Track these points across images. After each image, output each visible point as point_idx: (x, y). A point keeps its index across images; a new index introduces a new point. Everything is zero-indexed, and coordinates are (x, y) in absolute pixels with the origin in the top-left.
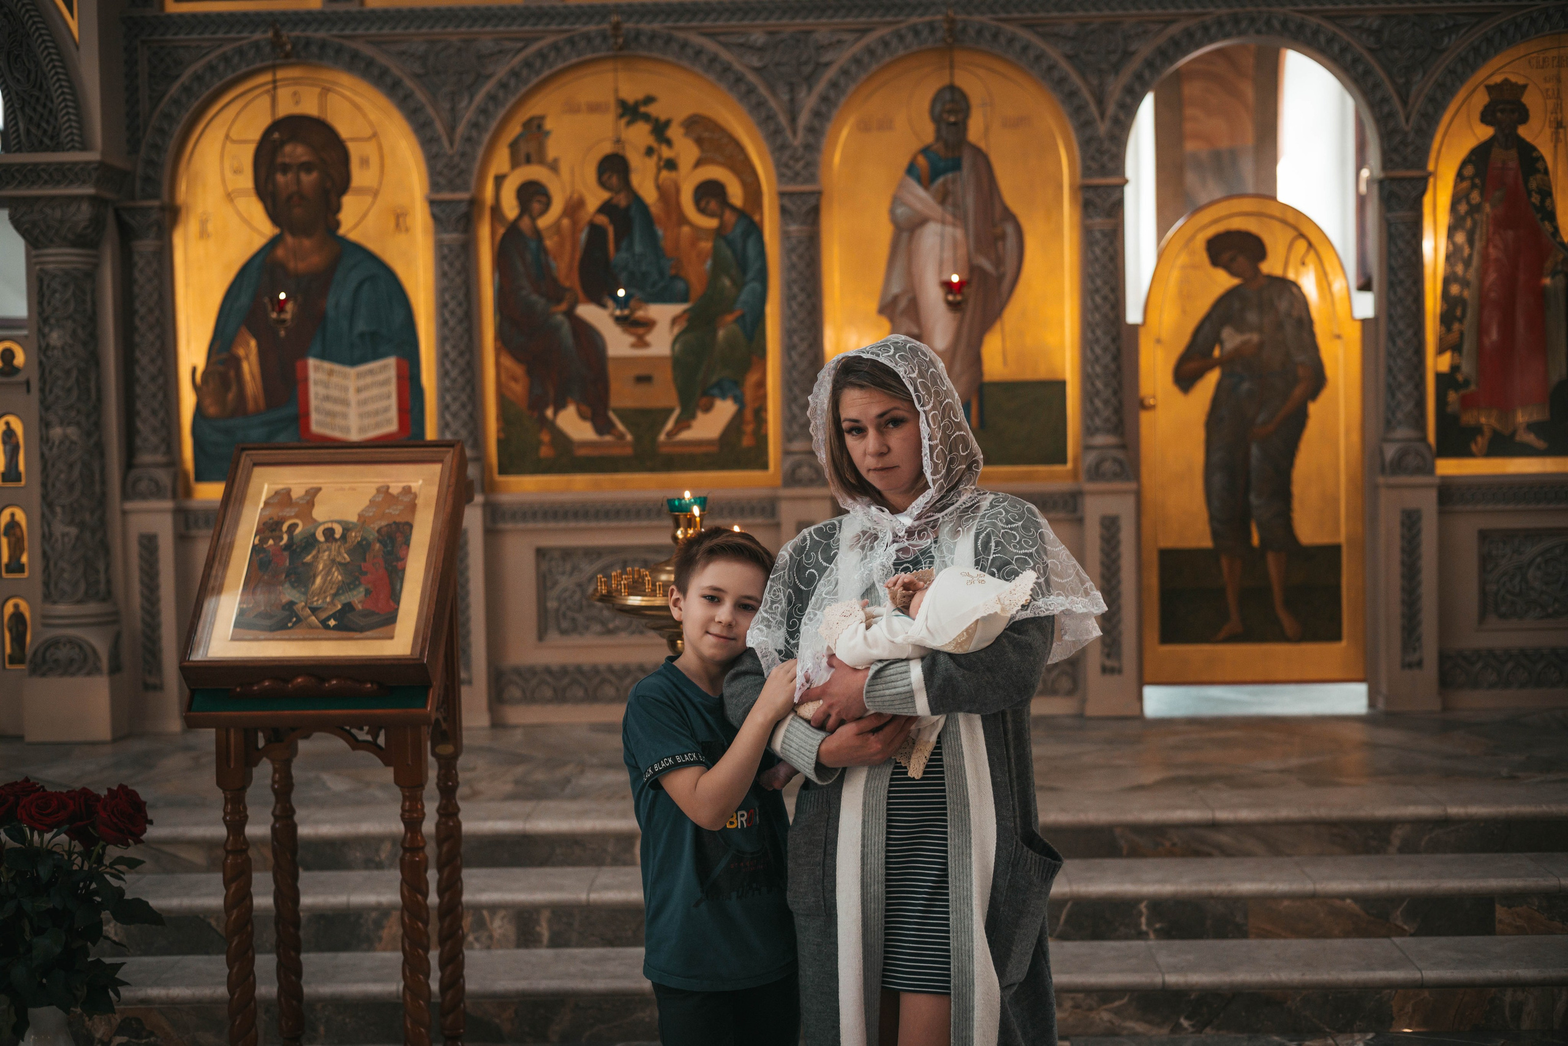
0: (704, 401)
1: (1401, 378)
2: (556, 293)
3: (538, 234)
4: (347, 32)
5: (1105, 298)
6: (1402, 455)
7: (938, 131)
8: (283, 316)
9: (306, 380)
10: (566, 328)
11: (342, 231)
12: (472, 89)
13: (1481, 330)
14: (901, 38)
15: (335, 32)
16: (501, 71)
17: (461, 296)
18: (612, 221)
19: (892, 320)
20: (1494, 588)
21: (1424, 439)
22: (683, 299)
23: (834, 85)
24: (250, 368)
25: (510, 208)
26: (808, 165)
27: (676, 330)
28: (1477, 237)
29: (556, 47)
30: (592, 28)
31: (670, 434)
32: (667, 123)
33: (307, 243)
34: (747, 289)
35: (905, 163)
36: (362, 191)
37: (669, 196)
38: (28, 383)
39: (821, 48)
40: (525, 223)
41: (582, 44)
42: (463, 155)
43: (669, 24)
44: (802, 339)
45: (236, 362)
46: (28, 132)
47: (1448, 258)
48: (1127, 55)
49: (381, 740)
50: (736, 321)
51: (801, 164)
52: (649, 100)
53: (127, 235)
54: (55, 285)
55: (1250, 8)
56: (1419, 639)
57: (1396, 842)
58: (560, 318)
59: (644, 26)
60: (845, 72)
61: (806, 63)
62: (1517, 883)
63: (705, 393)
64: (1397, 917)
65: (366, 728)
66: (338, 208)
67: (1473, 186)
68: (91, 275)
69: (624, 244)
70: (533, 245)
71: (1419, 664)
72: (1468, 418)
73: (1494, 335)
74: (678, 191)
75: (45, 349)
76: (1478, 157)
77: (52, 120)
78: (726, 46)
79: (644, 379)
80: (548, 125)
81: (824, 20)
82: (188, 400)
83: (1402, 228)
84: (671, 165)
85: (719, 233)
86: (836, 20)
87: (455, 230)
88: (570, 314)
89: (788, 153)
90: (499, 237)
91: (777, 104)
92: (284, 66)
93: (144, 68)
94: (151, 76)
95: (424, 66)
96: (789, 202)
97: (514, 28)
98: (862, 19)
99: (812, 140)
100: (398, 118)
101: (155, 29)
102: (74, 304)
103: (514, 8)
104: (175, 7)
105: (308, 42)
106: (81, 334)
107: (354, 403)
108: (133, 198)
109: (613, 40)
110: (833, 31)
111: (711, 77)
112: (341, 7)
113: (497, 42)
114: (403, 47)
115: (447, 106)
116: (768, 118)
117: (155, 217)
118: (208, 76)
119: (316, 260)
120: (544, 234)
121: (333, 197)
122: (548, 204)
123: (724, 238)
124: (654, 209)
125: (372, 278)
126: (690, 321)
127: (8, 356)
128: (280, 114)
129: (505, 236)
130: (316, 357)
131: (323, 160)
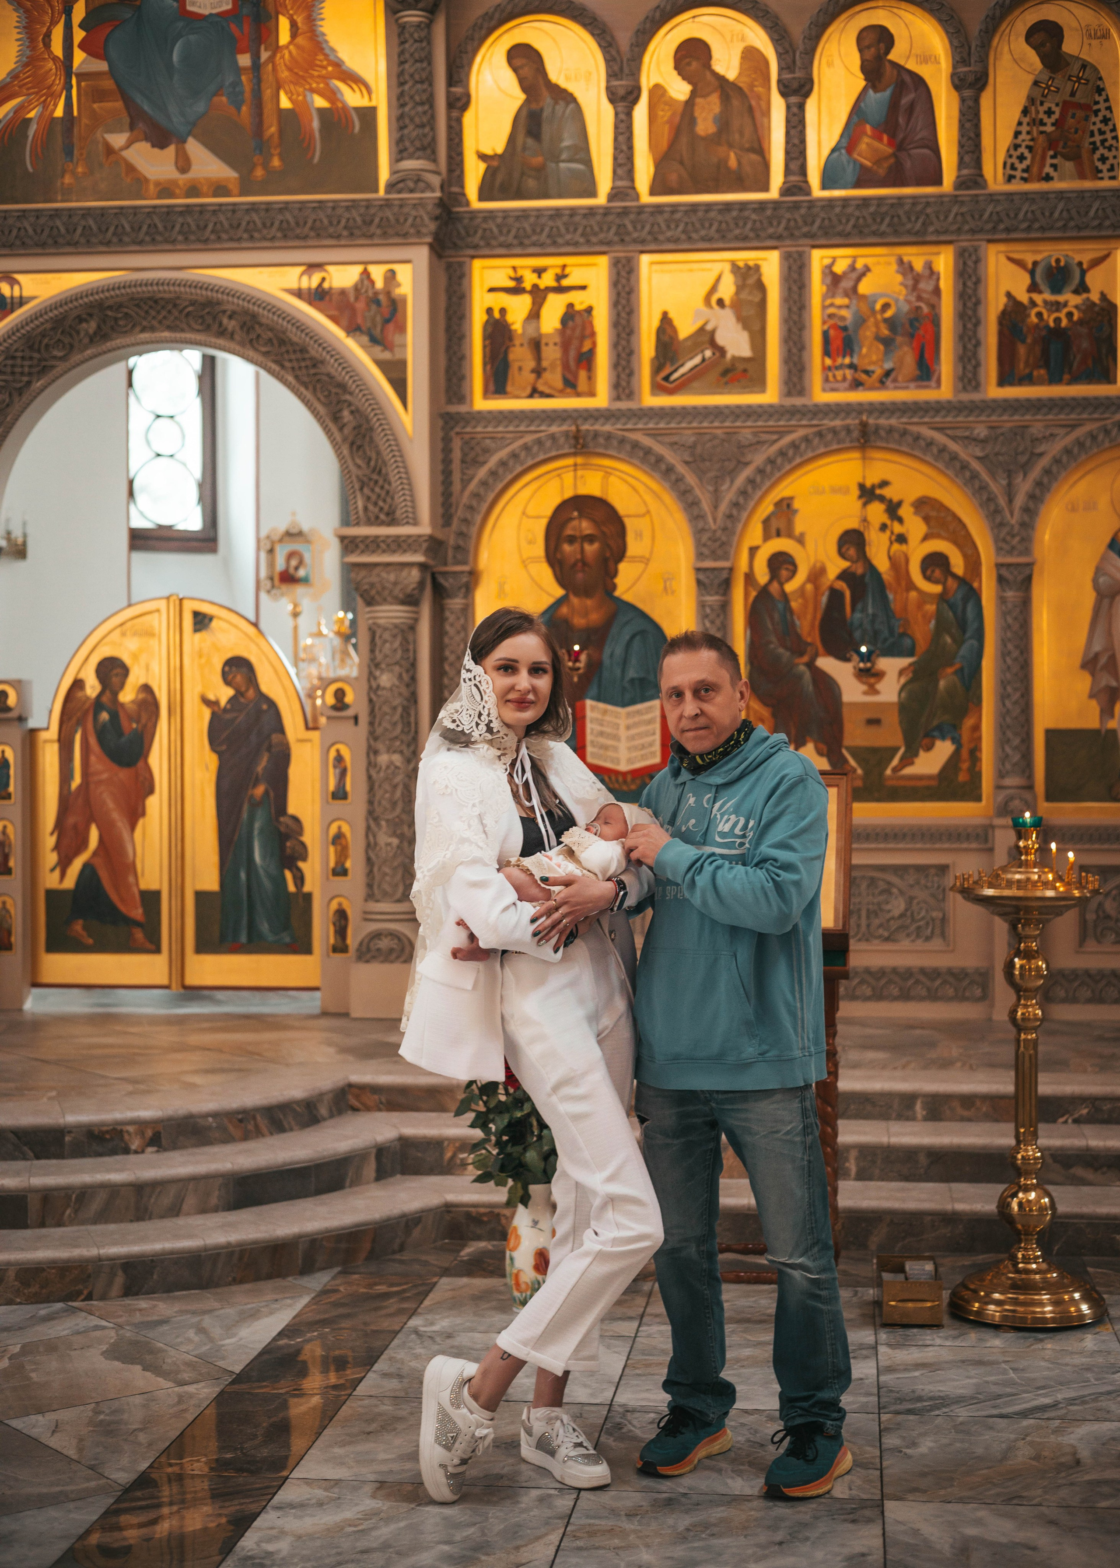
0: (926, 741)
2: (799, 647)
3: (785, 596)
4: (629, 426)
8: (578, 665)
9: (584, 718)
10: (807, 676)
11: (617, 593)
12: (732, 474)
14: (1107, 432)
15: (619, 426)
16: (759, 459)
18: (849, 586)
19: (1093, 674)
22: (911, 654)
23: (1047, 472)
25: (762, 576)
26: (1023, 540)
27: (903, 680)
29: (806, 439)
30: (837, 423)
31: (895, 770)
32: (899, 504)
33: (589, 602)
34: (966, 646)
35: (1108, 540)
36: (634, 559)
37: (899, 565)
38: (356, 719)
39: (1035, 440)
40: (774, 588)
41: (830, 436)
42: (725, 529)
43: (904, 420)
44: (1016, 689)
46: (366, 509)
50: (955, 673)
51: (1017, 539)
52: (884, 484)
53: (440, 593)
54: (387, 636)
58: (802, 668)
59: (882, 421)
60: (1057, 461)
61: (1023, 453)
63: (927, 735)
66: (615, 573)
68: (412, 628)
69: (859, 606)
70: (780, 606)
74: (907, 561)
75: (373, 690)
77: (389, 500)
78: (954, 438)
79: (874, 722)
80: (796, 505)
81: (1039, 417)
84: (902, 539)
85: (942, 598)
86: (1050, 417)
87: (717, 593)
88: (811, 665)
89: (1005, 531)
90: (751, 599)
91: (996, 488)
92: (575, 454)
93: (457, 455)
94: (463, 461)
95: (692, 454)
96: (1004, 572)
97: (771, 423)
98: (1073, 416)
99: (1026, 518)
100: (669, 498)
101: (467, 423)
102: (399, 652)
103: (771, 406)
104: (481, 403)
105: (596, 435)
106: (406, 677)
107: (623, 738)
108: (445, 564)
109: (856, 434)
110: (1047, 427)
111: (940, 465)
112: (623, 405)
113: (755, 434)
114: (675, 439)
115: (711, 488)
116: (989, 499)
117: (465, 580)
118: (511, 462)
119: (595, 617)
120: (790, 597)
121: (611, 564)
122: (794, 572)
123: (947, 602)
124: (885, 577)
125: (642, 633)
126: (915, 672)
127: (340, 694)
128: (569, 494)
129: (757, 598)
130: (593, 698)
131: (603, 533)
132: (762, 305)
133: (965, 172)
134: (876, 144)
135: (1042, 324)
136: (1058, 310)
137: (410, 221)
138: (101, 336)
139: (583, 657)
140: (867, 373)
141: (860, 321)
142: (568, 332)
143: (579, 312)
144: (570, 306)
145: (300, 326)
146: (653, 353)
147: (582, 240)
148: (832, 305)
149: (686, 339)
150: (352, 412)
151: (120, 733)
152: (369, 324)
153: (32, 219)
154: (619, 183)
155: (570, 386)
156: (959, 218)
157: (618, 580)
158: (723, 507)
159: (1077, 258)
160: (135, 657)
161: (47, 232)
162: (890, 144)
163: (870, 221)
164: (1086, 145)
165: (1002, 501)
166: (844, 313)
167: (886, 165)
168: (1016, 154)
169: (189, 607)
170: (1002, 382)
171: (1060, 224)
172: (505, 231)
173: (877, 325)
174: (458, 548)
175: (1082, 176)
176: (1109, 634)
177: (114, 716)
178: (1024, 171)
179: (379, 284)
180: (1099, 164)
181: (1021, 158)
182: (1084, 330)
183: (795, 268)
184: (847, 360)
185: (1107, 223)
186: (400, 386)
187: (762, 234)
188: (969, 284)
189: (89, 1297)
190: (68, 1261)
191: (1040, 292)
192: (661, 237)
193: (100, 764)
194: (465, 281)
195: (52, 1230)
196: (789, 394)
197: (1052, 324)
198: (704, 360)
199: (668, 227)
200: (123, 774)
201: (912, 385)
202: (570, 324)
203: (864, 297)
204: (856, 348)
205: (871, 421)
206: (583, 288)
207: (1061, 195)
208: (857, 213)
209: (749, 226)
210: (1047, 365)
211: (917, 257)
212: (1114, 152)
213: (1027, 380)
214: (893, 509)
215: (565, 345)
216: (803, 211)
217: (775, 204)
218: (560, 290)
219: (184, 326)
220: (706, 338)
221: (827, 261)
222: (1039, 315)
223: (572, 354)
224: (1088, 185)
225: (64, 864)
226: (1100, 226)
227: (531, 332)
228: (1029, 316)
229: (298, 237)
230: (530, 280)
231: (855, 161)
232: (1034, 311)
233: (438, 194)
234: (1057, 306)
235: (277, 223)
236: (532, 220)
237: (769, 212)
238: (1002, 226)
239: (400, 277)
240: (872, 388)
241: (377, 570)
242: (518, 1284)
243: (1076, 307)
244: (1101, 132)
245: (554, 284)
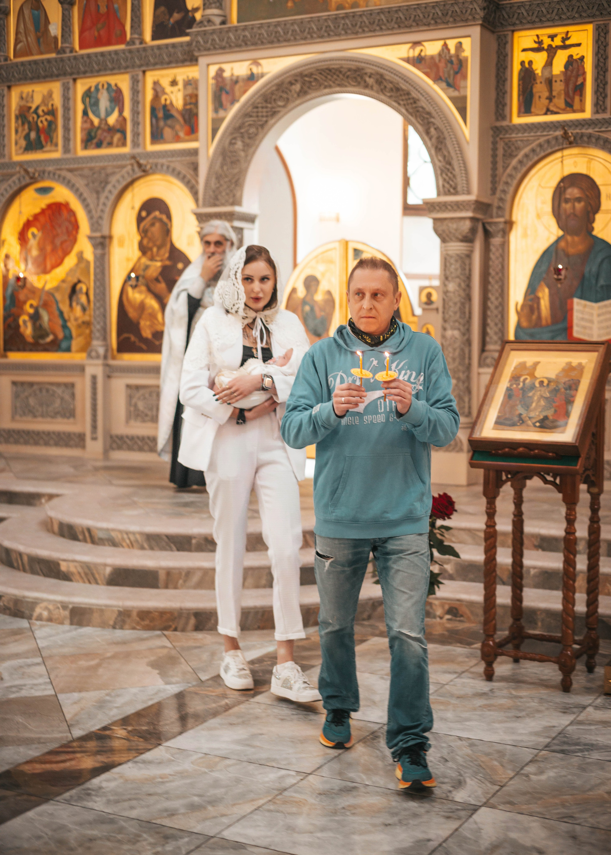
4: (603, 129)
8: (560, 277)
9: (572, 309)
11: (595, 233)
15: (597, 130)
24: (545, 303)
33: (576, 239)
36: (605, 212)
38: (437, 310)
45: (538, 299)
49: (558, 481)
53: (487, 234)
54: (452, 261)
65: (551, 474)
66: (593, 221)
68: (469, 256)
75: (446, 292)
77: (454, 180)
82: (513, 320)
93: (500, 152)
94: (504, 155)
101: (506, 132)
102: (460, 271)
104: (517, 120)
105: (582, 135)
106: (463, 285)
107: (596, 322)
108: (491, 218)
112: (599, 116)
117: (501, 226)
118: (531, 155)
119: (580, 248)
121: (591, 215)
125: (609, 257)
127: (429, 295)
128: (566, 173)
130: (578, 298)
131: (587, 196)
137: (469, 11)
138: (303, 93)
142: (569, 73)
143: (576, 60)
144: (571, 56)
145: (406, 80)
147: (576, 15)
150: (435, 129)
151: (315, 318)
152: (446, 75)
153: (266, 28)
155: (569, 106)
157: (594, 225)
160: (323, 274)
161: (274, 35)
169: (351, 246)
172: (531, 14)
174: (499, 208)
177: (312, 309)
179: (453, 51)
186: (463, 111)
189: (175, 630)
194: (508, 46)
195: (170, 591)
202: (570, 67)
206: (579, 45)
215: (567, 81)
218: (565, 47)
219: (347, 84)
223: (571, 86)
227: (547, 74)
229: (406, 27)
230: (547, 42)
235: (394, 19)
236: (547, 5)
239: (464, 46)
241: (446, 222)
245: (561, 44)
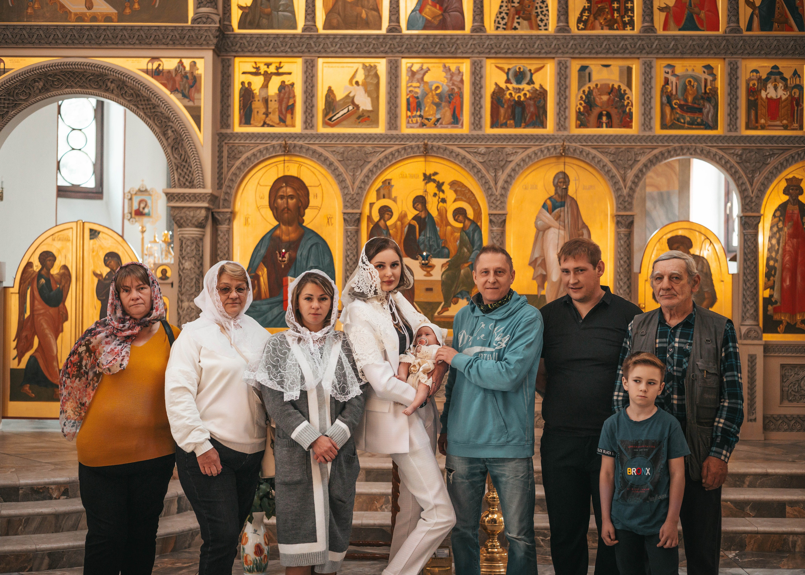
0: (454, 299)
1: (749, 299)
3: (387, 227)
4: (311, 142)
5: (625, 262)
6: (749, 331)
7: (556, 190)
8: (284, 259)
11: (304, 224)
12: (362, 167)
13: (783, 280)
14: (542, 151)
15: (306, 142)
16: (375, 160)
17: (355, 253)
18: (418, 223)
19: (534, 268)
20: (787, 389)
21: (758, 325)
22: (448, 257)
23: (514, 170)
24: (264, 280)
25: (376, 217)
26: (501, 202)
27: (444, 270)
28: (781, 241)
29: (398, 151)
30: (413, 143)
31: (439, 313)
33: (290, 228)
34: (474, 253)
35: (542, 203)
37: (442, 213)
38: (172, 284)
39: (508, 155)
40: (382, 223)
41: (409, 150)
42: (358, 194)
43: (445, 143)
45: (257, 277)
46: (179, 179)
47: (769, 250)
48: (636, 161)
50: (469, 266)
51: (499, 202)
52: (436, 174)
53: (216, 222)
54: (188, 243)
55: (688, 144)
56: (755, 409)
57: (747, 483)
59: (435, 143)
60: (518, 165)
61: (502, 161)
62: (795, 498)
63: (454, 297)
64: (748, 509)
66: (304, 215)
67: (780, 220)
68: (202, 239)
69: (423, 233)
70: (385, 232)
71: (755, 420)
72: (777, 317)
73: (788, 283)
74: (446, 211)
75: (181, 270)
76: (783, 208)
77: (190, 175)
78: (469, 153)
79: (429, 290)
80: (393, 183)
81: (510, 143)
83: (749, 237)
84: (444, 201)
85: (463, 229)
86: (516, 143)
87: (354, 225)
89: (493, 197)
90: (370, 228)
91: (489, 177)
92: (284, 155)
93: (225, 154)
94: (229, 157)
95: (343, 157)
96: (492, 218)
97: (381, 143)
98: (526, 143)
99: (503, 192)
100: (331, 178)
101: (231, 138)
102: (195, 252)
103: (381, 134)
104: (238, 129)
105: (295, 146)
106: (198, 264)
108: (219, 208)
109: (422, 149)
110: (514, 148)
111: (462, 165)
112: (309, 132)
113: (373, 148)
114: (334, 149)
115: (351, 174)
116: (486, 183)
117: (228, 216)
118: (253, 158)
119: (293, 236)
120: (390, 228)
121: (302, 209)
122: (391, 216)
123: (465, 232)
124: (435, 219)
125: (316, 244)
126: (449, 265)
127: (164, 272)
128: (281, 175)
129: (373, 228)
130: (291, 276)
131: (298, 194)
132: (377, 85)
133: (476, 24)
134: (433, 9)
135: (512, 99)
136: (519, 92)
137: (204, 37)
138: (45, 89)
139: (287, 255)
140: (428, 119)
141: (425, 95)
142: (282, 95)
143: (288, 85)
144: (283, 82)
145: (147, 88)
146: (324, 107)
147: (289, 50)
148: (411, 86)
149: (340, 100)
150: (173, 131)
151: (51, 289)
152: (182, 88)
153: (11, 30)
154: (308, 23)
155: (283, 121)
156: (473, 46)
157: (304, 218)
158: (357, 183)
159: (529, 67)
160: (59, 251)
161: (18, 36)
162: (440, 9)
163: (430, 46)
164: (534, 13)
165: (492, 184)
166: (417, 90)
167: (438, 19)
168: (500, 16)
169: (87, 227)
170: (493, 126)
171: (521, 51)
172: (251, 44)
173: (433, 96)
174: (225, 200)
175: (531, 28)
176: (542, 249)
177: (48, 281)
178: (504, 25)
179: (188, 68)
180: (540, 23)
181: (503, 18)
182: (532, 102)
183: (393, 67)
184: (418, 113)
185: (543, 51)
186: (197, 120)
187: (378, 51)
188: (477, 78)
189: (31, 570)
190: (21, 551)
191: (511, 83)
192: (328, 50)
193: (40, 305)
194: (231, 68)
195: (12, 537)
196: (390, 129)
197: (516, 99)
198: (348, 111)
199: (332, 45)
200: (52, 311)
201: (449, 126)
202: (283, 91)
203: (426, 83)
204: (423, 108)
205: (429, 143)
206: (290, 73)
207: (521, 37)
208: (424, 42)
209: (371, 46)
210: (514, 118)
211: (453, 64)
212: (547, 17)
213: (504, 125)
214: (440, 186)
215: (280, 101)
216: (398, 40)
217: (385, 36)
218: (278, 74)
219: (88, 86)
220: (350, 100)
221: (409, 65)
222: (511, 94)
223: (284, 106)
224: (535, 32)
225: (20, 356)
226: (540, 53)
227: (263, 94)
228: (505, 94)
229: (147, 44)
230: (263, 68)
231: (423, 17)
232: (508, 92)
233: (218, 25)
234: (519, 90)
235: (136, 37)
236: (265, 39)
237: (381, 40)
238: (493, 51)
239: (198, 65)
240: (430, 127)
241: (184, 210)
242: (246, 561)
243: (528, 91)
244: (541, 8)
245: (275, 71)
